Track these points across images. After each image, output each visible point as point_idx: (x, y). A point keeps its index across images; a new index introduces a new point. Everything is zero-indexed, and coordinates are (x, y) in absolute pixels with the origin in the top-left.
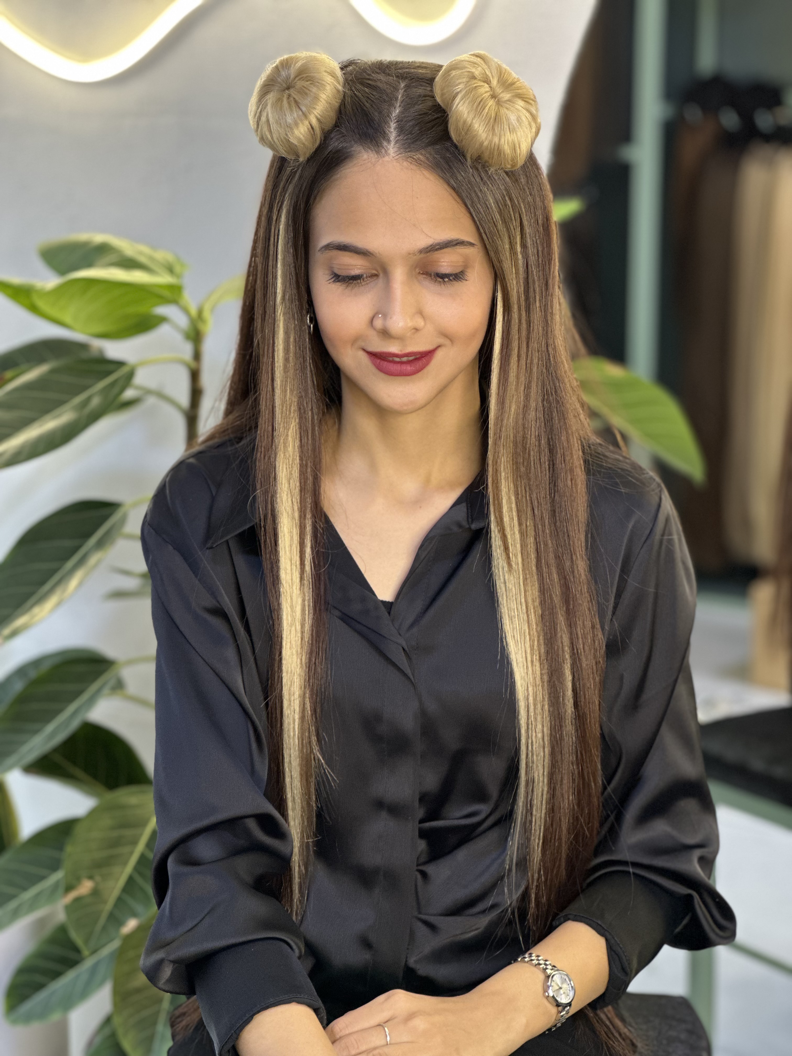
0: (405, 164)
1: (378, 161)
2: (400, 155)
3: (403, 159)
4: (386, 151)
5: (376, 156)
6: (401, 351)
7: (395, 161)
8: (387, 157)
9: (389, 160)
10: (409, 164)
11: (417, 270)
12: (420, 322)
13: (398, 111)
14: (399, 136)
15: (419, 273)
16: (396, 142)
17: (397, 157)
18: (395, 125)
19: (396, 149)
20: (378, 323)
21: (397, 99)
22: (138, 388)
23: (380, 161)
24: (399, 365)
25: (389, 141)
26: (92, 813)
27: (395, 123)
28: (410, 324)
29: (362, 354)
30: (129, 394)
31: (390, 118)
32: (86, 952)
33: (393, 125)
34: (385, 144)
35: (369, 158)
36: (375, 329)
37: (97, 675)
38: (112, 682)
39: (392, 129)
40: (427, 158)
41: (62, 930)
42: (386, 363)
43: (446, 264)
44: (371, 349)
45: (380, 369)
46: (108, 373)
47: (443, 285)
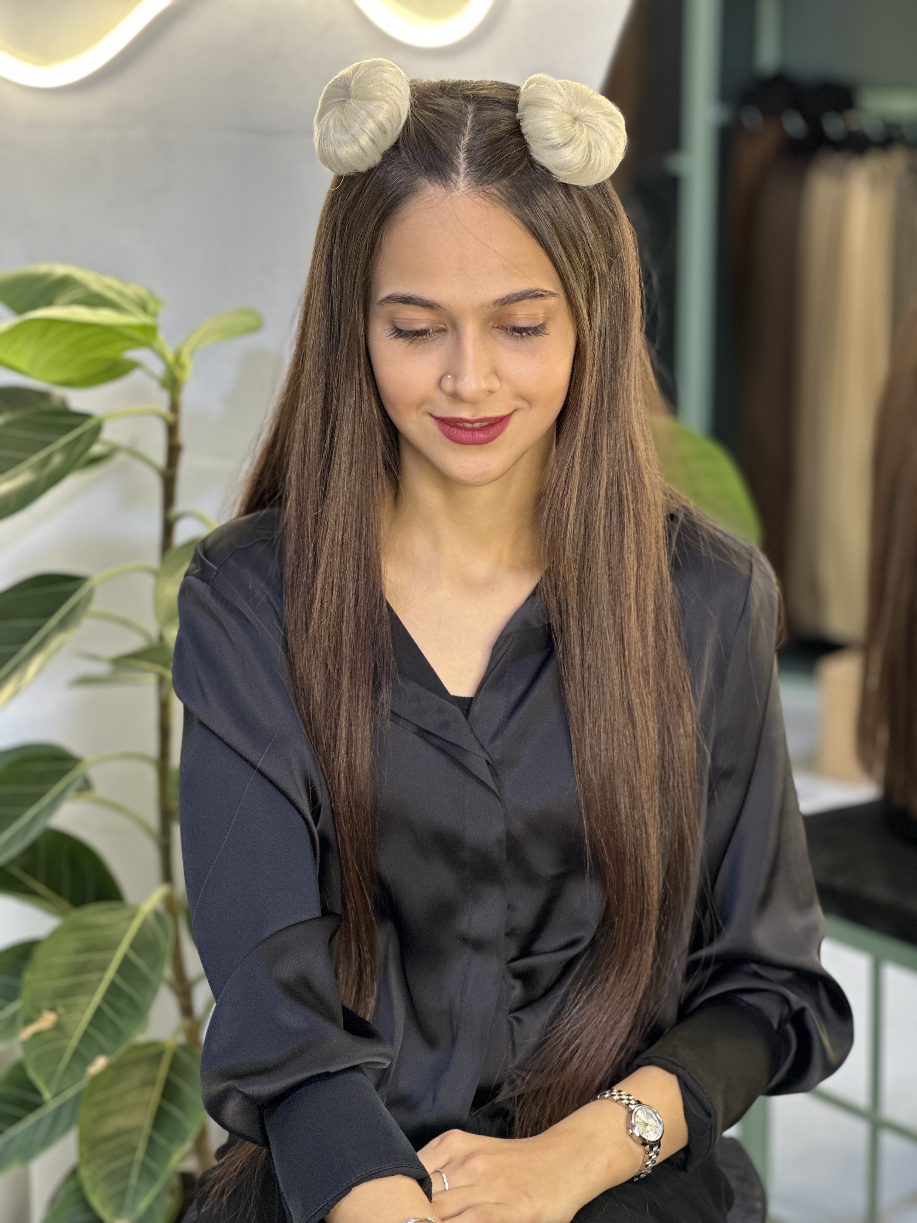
0: (477, 200)
1: (446, 196)
2: (471, 190)
3: (475, 194)
4: (455, 185)
5: (444, 191)
6: (473, 416)
7: (465, 196)
8: (457, 192)
9: (459, 195)
10: (482, 200)
11: (491, 324)
12: (496, 384)
13: (467, 139)
14: (469, 167)
15: (493, 327)
16: (467, 174)
17: (468, 192)
18: (464, 155)
19: (466, 183)
20: (448, 385)
21: (465, 125)
22: (106, 443)
23: (449, 197)
24: (471, 432)
25: (458, 173)
26: (55, 934)
27: (464, 153)
28: (484, 386)
29: (429, 421)
30: (97, 449)
31: (459, 148)
32: (47, 1095)
33: (462, 155)
34: (454, 176)
35: (435, 194)
36: (443, 391)
37: (61, 774)
38: (78, 783)
39: (461, 160)
40: (502, 193)
41: (19, 1068)
42: (456, 430)
43: (523, 316)
44: (439, 414)
45: (450, 438)
46: (72, 427)
47: (520, 340)
